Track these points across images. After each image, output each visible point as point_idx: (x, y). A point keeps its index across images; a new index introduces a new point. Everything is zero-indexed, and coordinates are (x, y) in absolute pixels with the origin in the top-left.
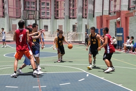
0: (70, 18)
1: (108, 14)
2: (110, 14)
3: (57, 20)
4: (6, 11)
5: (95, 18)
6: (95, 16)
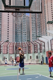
0: (35, 53)
1: (51, 50)
2: (52, 50)
3: (29, 54)
4: (8, 51)
5: (46, 52)
6: (46, 51)
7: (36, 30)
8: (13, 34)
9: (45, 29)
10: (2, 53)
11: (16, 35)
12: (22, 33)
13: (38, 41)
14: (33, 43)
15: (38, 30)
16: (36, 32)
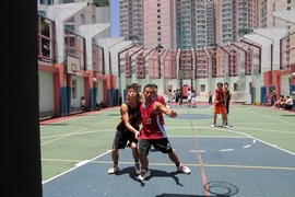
0: (230, 76)
1: (279, 69)
2: (281, 68)
3: (216, 78)
4: (162, 72)
5: (262, 74)
6: (262, 71)
7: (234, 12)
8: (172, 28)
9: (260, 7)
10: (147, 76)
11: (179, 29)
12: (194, 24)
13: (240, 45)
14: (227, 49)
15: (238, 12)
16: (234, 17)
